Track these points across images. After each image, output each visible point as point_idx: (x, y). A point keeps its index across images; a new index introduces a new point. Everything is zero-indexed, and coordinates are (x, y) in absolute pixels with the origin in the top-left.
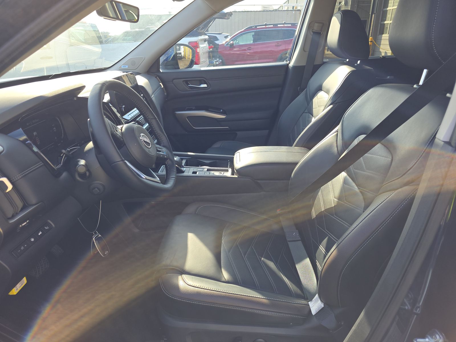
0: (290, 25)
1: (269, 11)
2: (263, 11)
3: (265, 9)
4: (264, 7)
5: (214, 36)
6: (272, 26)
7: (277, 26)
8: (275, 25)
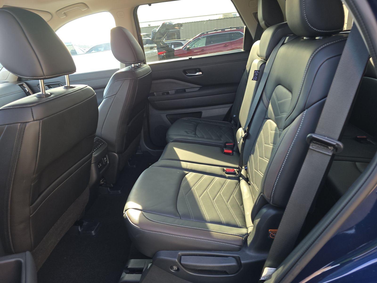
0: (235, 29)
1: (229, 18)
2: (224, 19)
3: (226, 17)
4: (225, 15)
5: (180, 42)
6: (221, 31)
7: (225, 30)
8: (223, 30)
